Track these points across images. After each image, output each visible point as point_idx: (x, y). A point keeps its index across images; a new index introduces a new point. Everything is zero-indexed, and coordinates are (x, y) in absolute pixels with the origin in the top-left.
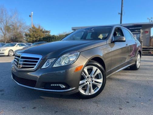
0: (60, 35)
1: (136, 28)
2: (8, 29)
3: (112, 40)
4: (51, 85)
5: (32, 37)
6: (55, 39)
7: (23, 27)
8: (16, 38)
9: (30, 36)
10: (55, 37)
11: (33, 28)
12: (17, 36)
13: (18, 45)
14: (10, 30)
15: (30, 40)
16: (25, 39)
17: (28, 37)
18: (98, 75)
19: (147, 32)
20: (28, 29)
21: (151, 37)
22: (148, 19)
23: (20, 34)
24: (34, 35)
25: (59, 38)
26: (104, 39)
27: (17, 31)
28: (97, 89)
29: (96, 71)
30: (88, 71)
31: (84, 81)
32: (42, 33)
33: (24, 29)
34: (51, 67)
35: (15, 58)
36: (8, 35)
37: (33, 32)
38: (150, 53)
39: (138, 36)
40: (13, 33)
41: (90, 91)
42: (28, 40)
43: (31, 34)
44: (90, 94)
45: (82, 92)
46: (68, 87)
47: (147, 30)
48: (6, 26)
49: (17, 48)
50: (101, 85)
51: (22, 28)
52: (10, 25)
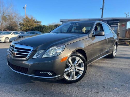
0: (50, 25)
1: (114, 22)
2: (4, 18)
3: (93, 34)
4: (41, 73)
5: (26, 26)
6: (46, 28)
7: (18, 17)
8: (12, 27)
9: (24, 25)
10: (45, 27)
11: (26, 18)
12: (12, 25)
13: (13, 33)
14: (6, 20)
15: (24, 29)
16: (19, 28)
17: (22, 26)
18: (80, 64)
19: (124, 25)
20: (22, 19)
21: (126, 30)
22: (125, 13)
23: (15, 23)
24: (27, 25)
25: (49, 28)
26: (87, 33)
27: (12, 21)
28: (79, 75)
29: (78, 61)
30: (72, 61)
31: (69, 69)
32: (34, 23)
33: (18, 19)
34: (40, 57)
35: (10, 48)
36: (5, 24)
37: (26, 22)
38: (125, 43)
39: (116, 29)
40: (9, 22)
41: (73, 77)
42: (22, 28)
43: (25, 24)
44: (73, 80)
45: (67, 78)
46: (55, 74)
47: (124, 24)
48: (3, 16)
49: (12, 35)
50: (82, 72)
51: (16, 18)
52: (7, 15)
